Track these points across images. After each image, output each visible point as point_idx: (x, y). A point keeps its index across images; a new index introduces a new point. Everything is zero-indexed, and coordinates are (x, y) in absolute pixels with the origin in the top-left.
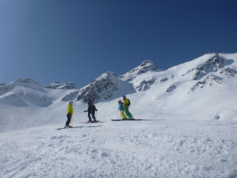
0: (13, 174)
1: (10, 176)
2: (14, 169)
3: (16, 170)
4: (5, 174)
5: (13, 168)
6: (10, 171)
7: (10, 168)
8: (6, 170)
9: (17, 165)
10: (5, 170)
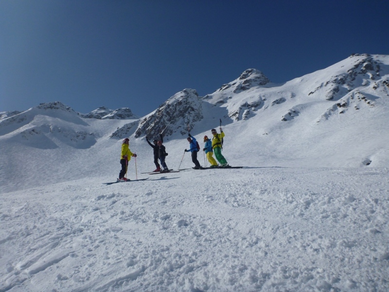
0: (40, 254)
1: (35, 256)
2: (42, 247)
3: (44, 248)
4: (28, 255)
5: (39, 245)
6: (35, 249)
7: (35, 244)
8: (29, 248)
9: (45, 240)
10: (27, 247)
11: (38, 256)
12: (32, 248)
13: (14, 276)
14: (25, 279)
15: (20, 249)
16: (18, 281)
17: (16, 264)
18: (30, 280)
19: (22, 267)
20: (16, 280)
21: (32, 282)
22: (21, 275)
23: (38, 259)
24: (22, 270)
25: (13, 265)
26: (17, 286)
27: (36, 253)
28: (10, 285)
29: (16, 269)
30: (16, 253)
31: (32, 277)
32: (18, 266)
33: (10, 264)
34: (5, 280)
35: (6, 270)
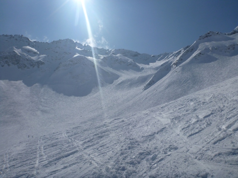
4: (227, 121)
5: (232, 116)
6: (230, 118)
9: (235, 112)
10: (225, 117)
11: (234, 122)
12: (228, 117)
13: (224, 132)
14: (231, 134)
15: (221, 118)
16: (227, 135)
18: (235, 135)
19: (226, 128)
22: (227, 131)
24: (227, 129)
25: (220, 127)
26: (228, 137)
27: (232, 120)
28: (224, 137)
29: (223, 129)
30: (219, 121)
31: (235, 133)
32: (224, 127)
33: (218, 126)
34: (220, 135)
35: (217, 130)
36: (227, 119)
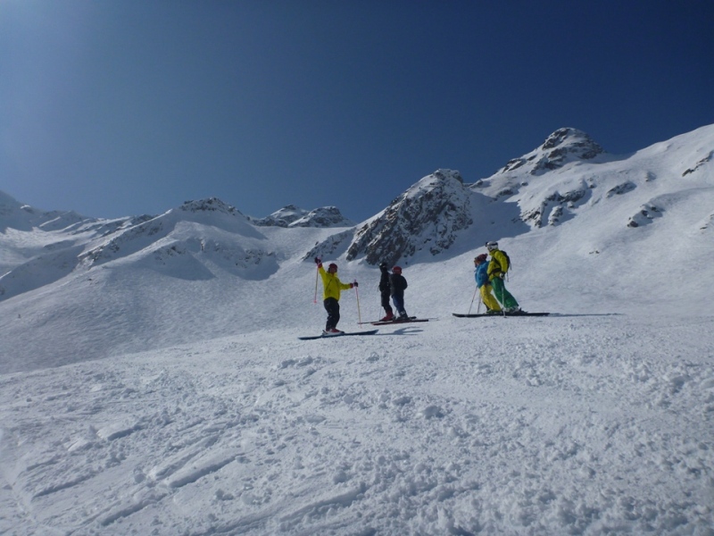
0: (187, 454)
1: (179, 459)
2: (190, 443)
3: (194, 445)
4: (167, 456)
5: (186, 441)
6: (179, 447)
7: (179, 439)
8: (170, 444)
9: (195, 432)
10: (166, 444)
11: (183, 459)
12: (173, 445)
13: (146, 489)
14: (165, 495)
15: (156, 445)
16: (152, 497)
17: (149, 470)
18: (172, 498)
19: (158, 475)
20: (148, 496)
21: (174, 500)
22: (157, 487)
23: (185, 463)
24: (158, 480)
25: (144, 471)
26: (151, 505)
27: (181, 454)
28: (141, 503)
29: (149, 477)
30: (148, 451)
31: (174, 492)
32: (152, 473)
33: (140, 470)
34: (133, 495)
35: (133, 480)
36: (173, 448)
